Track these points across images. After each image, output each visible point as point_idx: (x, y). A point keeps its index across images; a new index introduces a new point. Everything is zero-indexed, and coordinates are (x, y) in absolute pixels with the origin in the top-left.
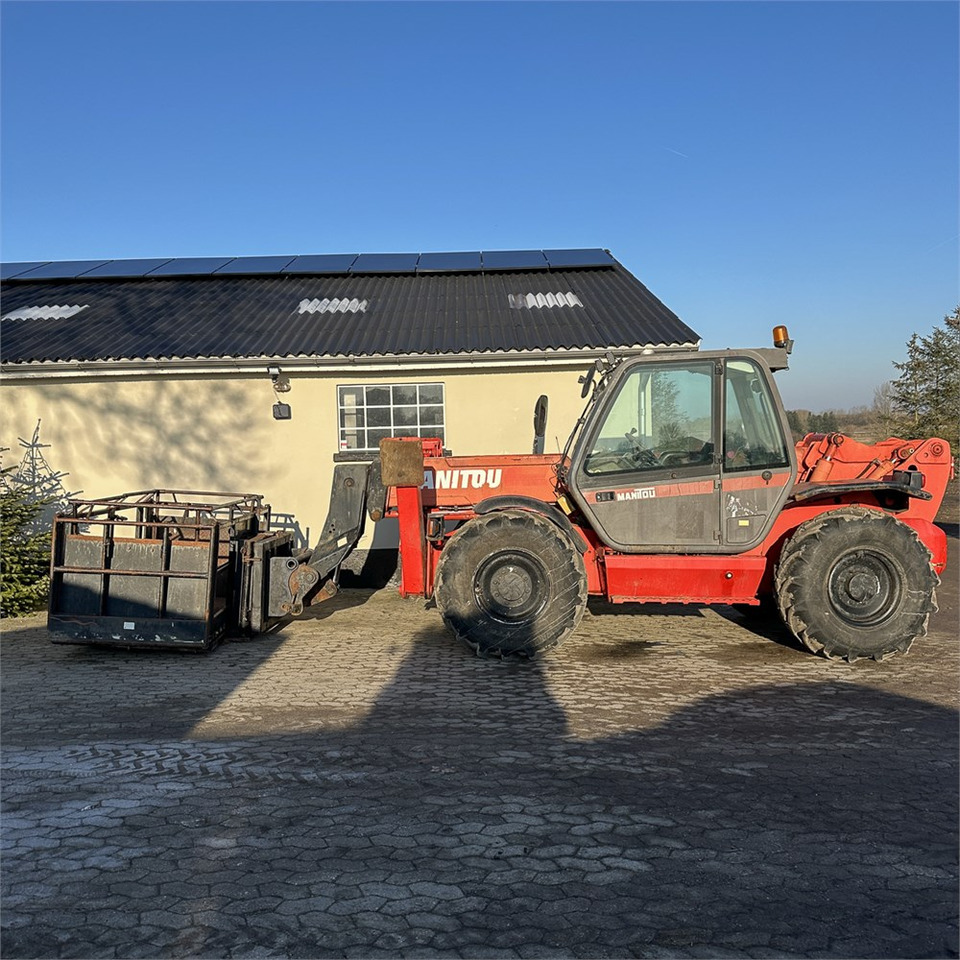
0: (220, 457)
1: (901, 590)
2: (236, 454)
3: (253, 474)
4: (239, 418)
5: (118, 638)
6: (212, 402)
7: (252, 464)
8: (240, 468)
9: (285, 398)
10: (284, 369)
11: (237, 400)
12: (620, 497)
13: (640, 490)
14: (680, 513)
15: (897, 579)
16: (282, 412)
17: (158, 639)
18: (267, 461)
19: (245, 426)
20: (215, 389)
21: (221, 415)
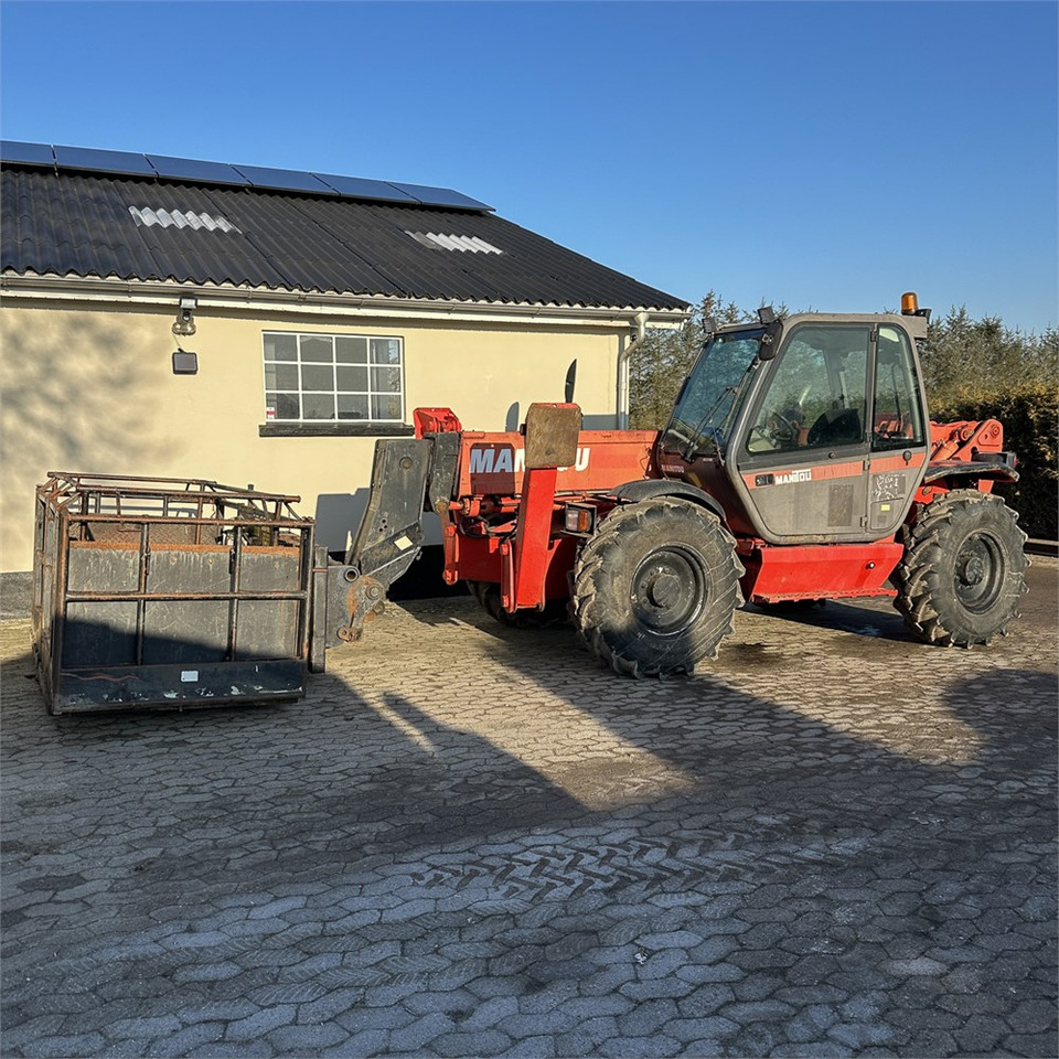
0: (83, 426)
1: (1002, 572)
2: (108, 422)
3: (136, 452)
4: (114, 369)
5: (173, 695)
6: (69, 343)
7: (134, 437)
8: (115, 443)
9: (187, 343)
10: (201, 303)
11: (110, 343)
12: (778, 481)
13: (797, 472)
14: (832, 495)
15: (999, 562)
16: (185, 365)
17: (235, 691)
18: (157, 433)
19: (122, 383)
20: (76, 325)
21: (84, 364)
